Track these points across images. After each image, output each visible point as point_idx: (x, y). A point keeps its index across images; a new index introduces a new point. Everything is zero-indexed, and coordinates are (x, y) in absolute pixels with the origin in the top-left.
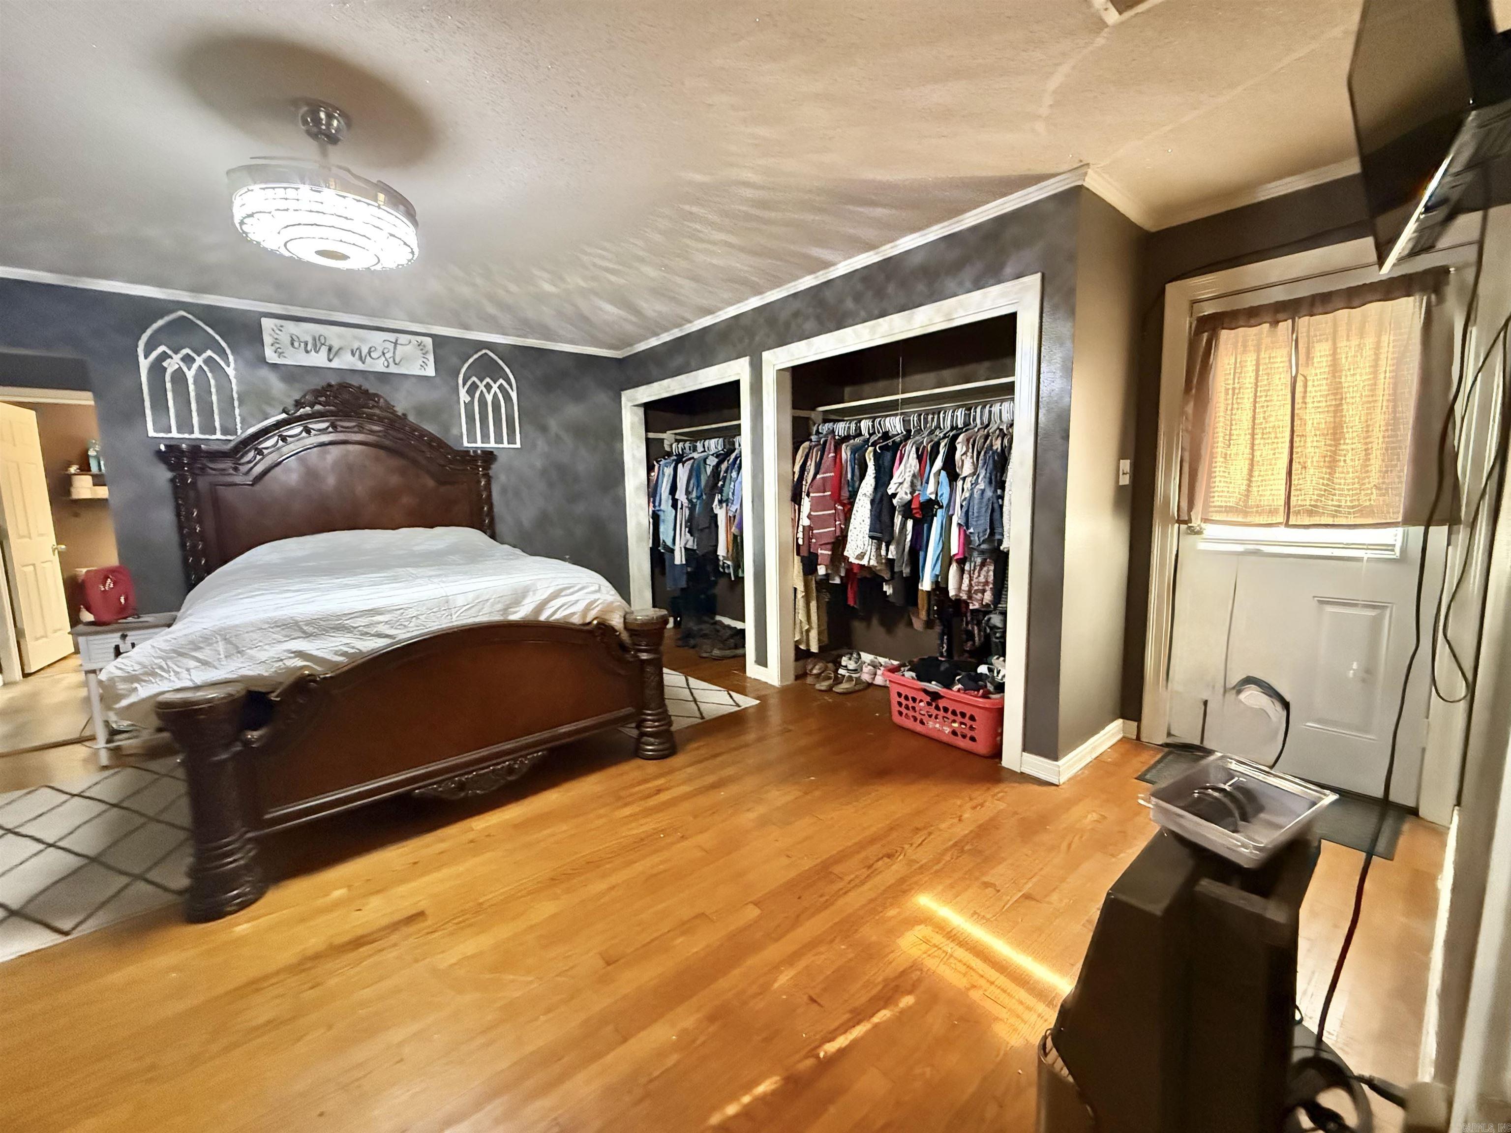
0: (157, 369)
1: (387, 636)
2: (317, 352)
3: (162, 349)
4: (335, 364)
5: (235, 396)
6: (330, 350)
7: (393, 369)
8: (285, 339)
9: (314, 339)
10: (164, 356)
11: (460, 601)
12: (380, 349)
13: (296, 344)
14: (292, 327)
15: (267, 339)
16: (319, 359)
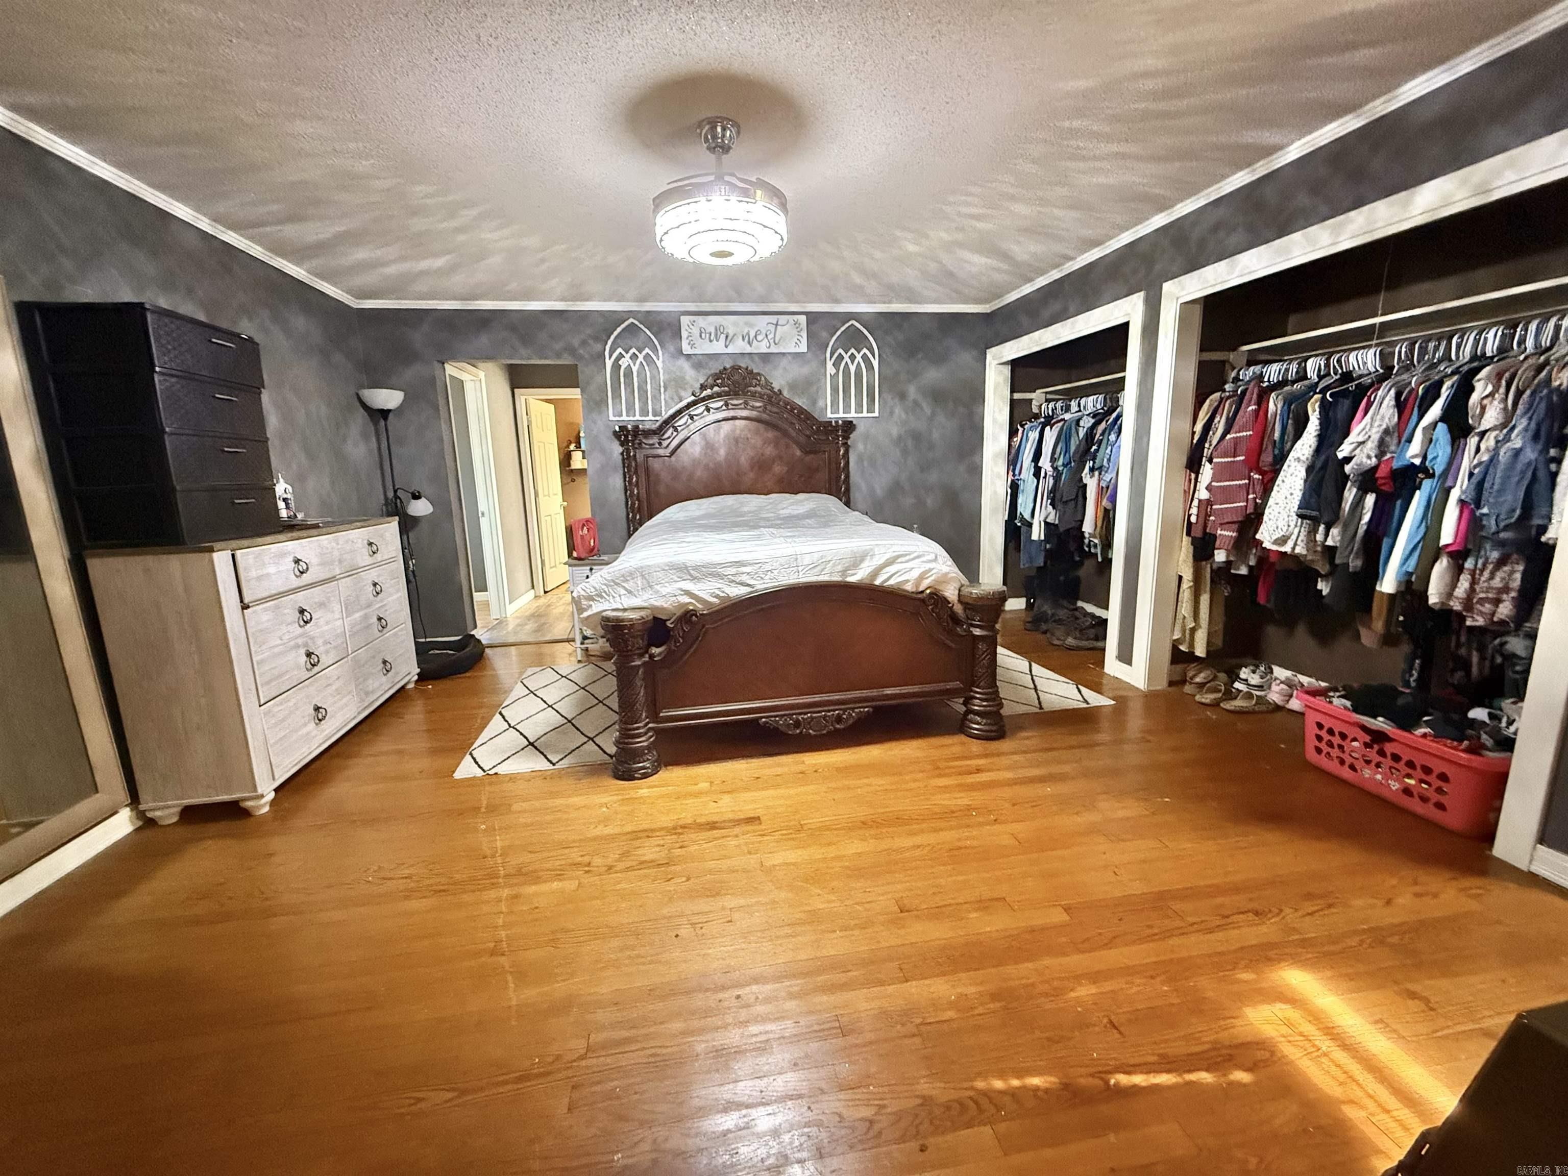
0: (616, 366)
1: (748, 585)
2: (717, 341)
3: (620, 350)
4: (730, 350)
5: (662, 384)
6: (727, 337)
7: (774, 349)
8: (695, 331)
9: (716, 329)
10: (621, 356)
11: (807, 560)
12: (764, 332)
13: (703, 335)
14: (701, 321)
15: (684, 334)
16: (718, 347)
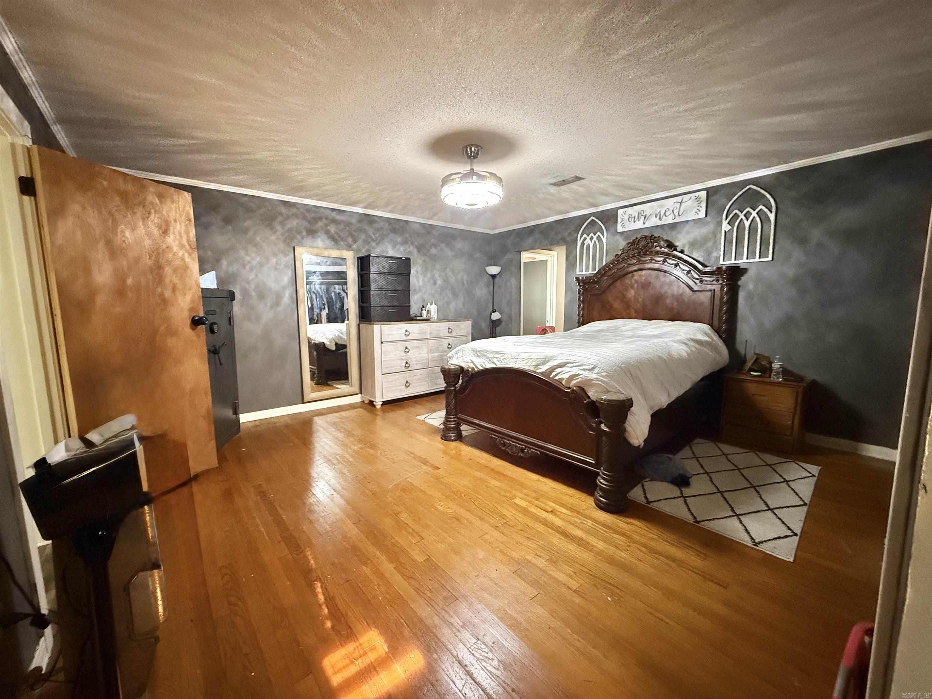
0: (583, 244)
2: (638, 221)
3: (585, 235)
4: (646, 226)
5: (605, 251)
6: (645, 217)
7: (678, 220)
8: (626, 217)
9: (639, 214)
10: (585, 239)
12: (672, 209)
13: (630, 219)
14: (629, 210)
15: (619, 220)
16: (639, 225)
